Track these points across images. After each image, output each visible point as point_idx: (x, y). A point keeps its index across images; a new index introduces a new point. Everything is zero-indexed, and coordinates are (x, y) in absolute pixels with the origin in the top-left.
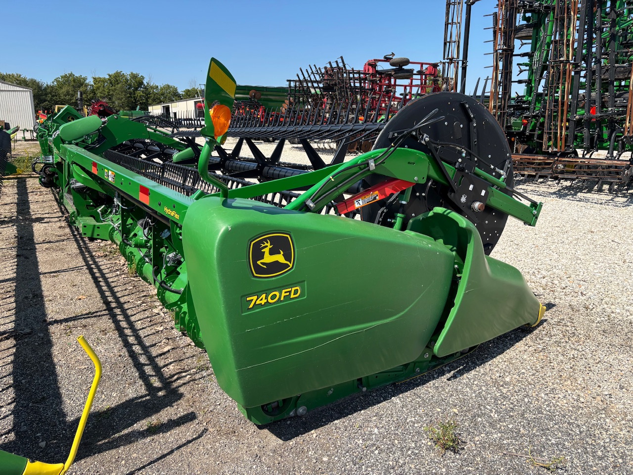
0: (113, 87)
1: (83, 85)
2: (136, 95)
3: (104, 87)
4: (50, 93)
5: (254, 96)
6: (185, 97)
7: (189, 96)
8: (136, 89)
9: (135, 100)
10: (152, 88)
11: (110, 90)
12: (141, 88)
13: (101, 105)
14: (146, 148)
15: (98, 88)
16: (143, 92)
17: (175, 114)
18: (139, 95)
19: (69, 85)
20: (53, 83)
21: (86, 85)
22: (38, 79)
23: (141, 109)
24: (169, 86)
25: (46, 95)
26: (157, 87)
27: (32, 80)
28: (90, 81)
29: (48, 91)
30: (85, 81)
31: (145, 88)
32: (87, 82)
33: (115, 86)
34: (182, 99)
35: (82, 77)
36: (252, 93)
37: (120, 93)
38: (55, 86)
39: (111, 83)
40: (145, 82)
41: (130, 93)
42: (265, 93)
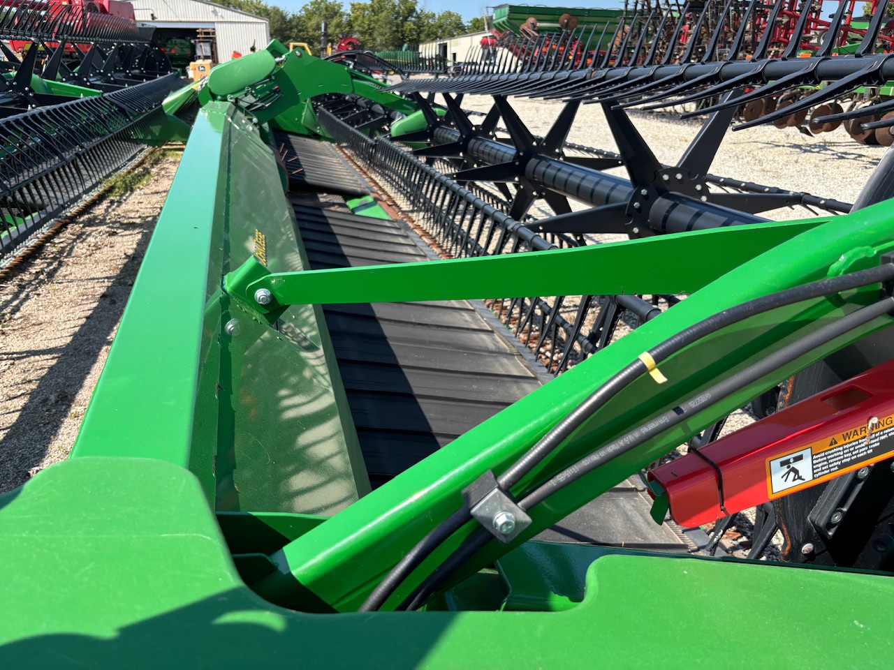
0: (376, 17)
1: (338, 15)
2: (405, 28)
3: (364, 16)
4: (296, 26)
5: (567, 23)
6: (471, 30)
7: (478, 29)
8: (405, 19)
9: (403, 35)
10: (427, 17)
11: (371, 21)
12: (412, 17)
13: (349, 43)
14: (370, 108)
15: (356, 18)
16: (414, 23)
17: (454, 55)
18: (409, 27)
19: (320, 15)
20: (300, 12)
21: (341, 16)
22: (282, 8)
23: (408, 49)
24: (450, 13)
25: (291, 29)
26: (434, 15)
27: (274, 8)
28: (346, 9)
29: (294, 23)
30: (340, 8)
31: (418, 17)
32: (342, 10)
33: (377, 15)
34: (466, 33)
35: (337, 3)
36: (564, 19)
37: (384, 25)
38: (303, 17)
39: (373, 11)
40: (418, 8)
41: (397, 26)
42: (586, 19)
